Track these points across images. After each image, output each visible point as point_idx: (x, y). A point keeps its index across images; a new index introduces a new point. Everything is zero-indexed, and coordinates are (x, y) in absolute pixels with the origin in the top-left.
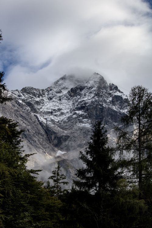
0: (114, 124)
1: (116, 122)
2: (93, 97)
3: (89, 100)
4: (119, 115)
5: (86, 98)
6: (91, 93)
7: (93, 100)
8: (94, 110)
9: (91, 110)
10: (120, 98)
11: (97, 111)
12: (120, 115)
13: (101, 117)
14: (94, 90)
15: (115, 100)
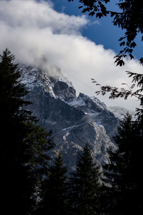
0: (66, 122)
1: (68, 119)
2: (35, 81)
3: (29, 84)
4: (72, 111)
5: (25, 81)
6: (30, 74)
7: (37, 86)
8: (38, 99)
9: (34, 99)
10: (65, 86)
11: (41, 101)
12: (74, 112)
13: (46, 110)
14: (35, 71)
15: (59, 87)
